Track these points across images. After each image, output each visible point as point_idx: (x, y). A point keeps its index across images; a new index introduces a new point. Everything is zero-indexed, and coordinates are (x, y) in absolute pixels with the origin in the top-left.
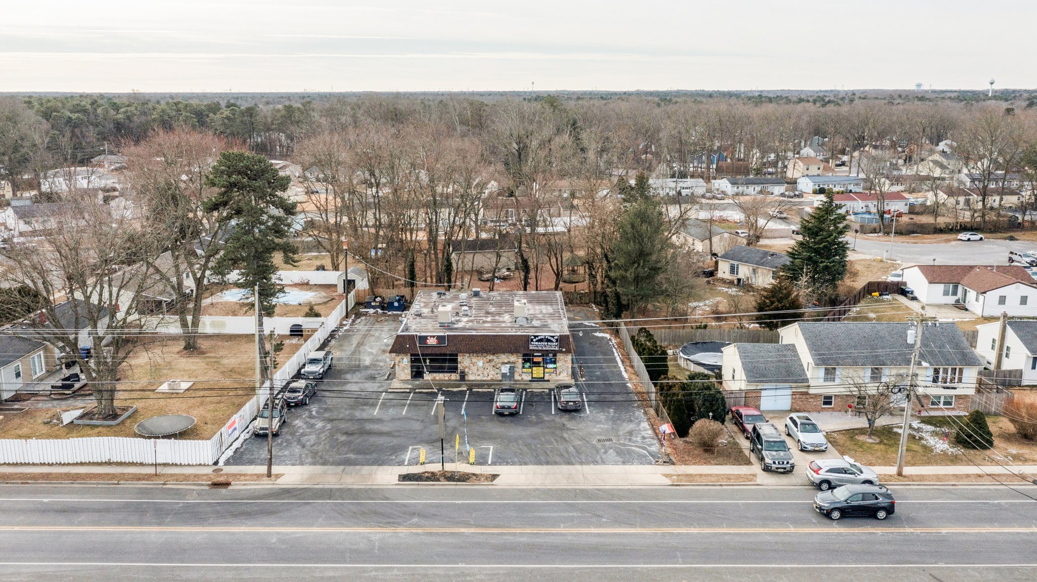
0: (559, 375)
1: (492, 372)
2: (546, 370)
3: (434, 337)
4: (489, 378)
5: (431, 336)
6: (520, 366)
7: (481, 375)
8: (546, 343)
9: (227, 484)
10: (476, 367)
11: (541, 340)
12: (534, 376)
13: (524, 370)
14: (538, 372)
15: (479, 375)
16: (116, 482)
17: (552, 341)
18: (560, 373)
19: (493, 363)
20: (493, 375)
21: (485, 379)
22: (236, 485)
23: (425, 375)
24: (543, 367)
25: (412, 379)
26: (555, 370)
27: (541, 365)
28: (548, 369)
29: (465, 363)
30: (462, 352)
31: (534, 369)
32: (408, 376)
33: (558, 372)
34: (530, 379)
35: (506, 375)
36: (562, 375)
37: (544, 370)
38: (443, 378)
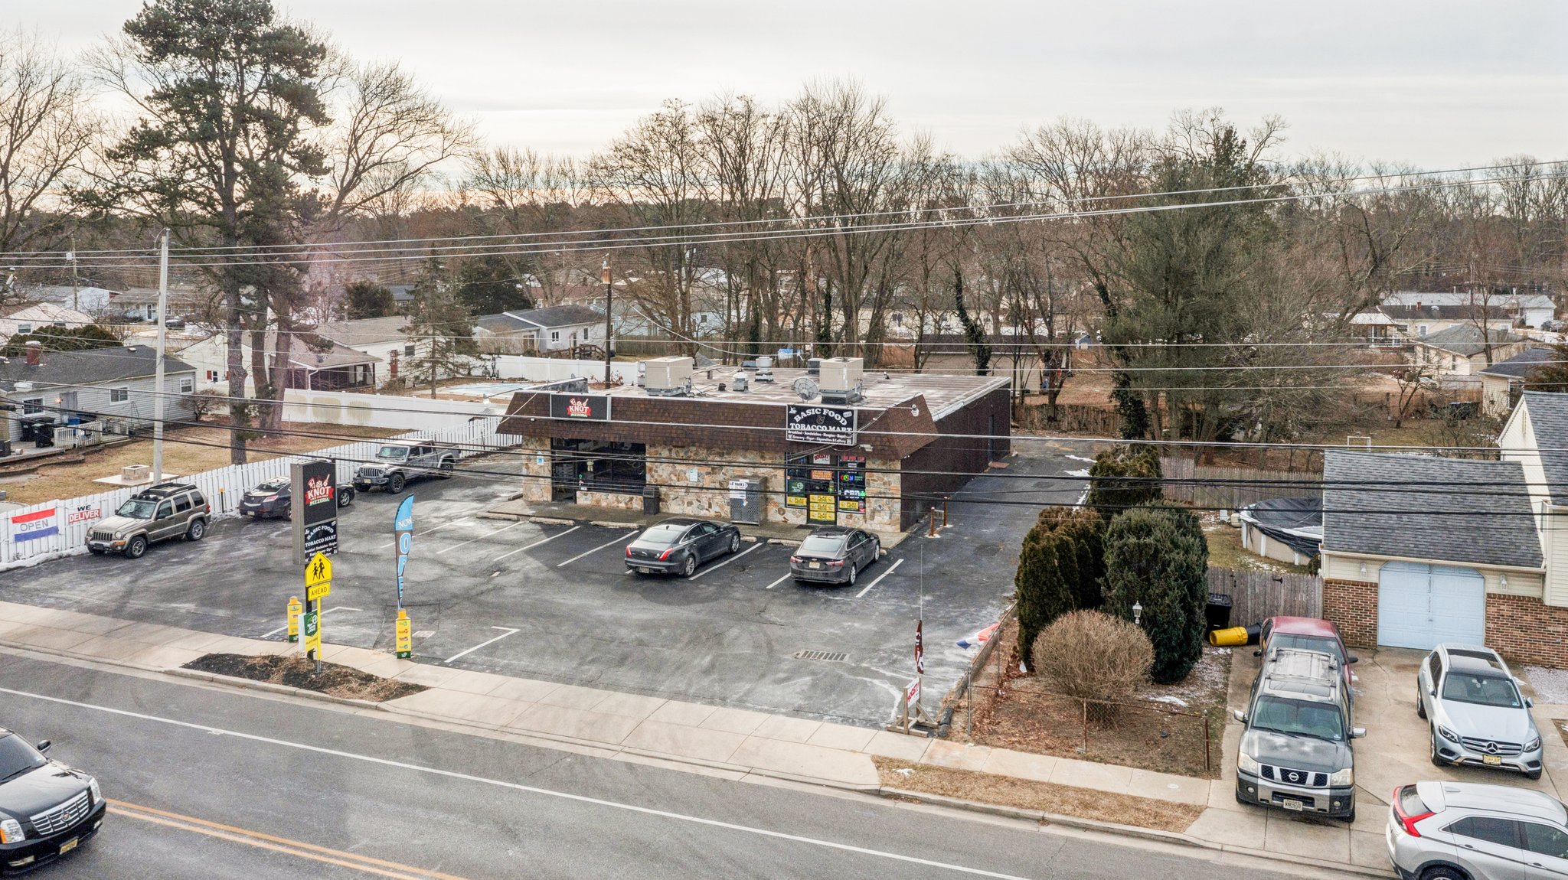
0: (872, 518)
1: (718, 499)
2: (843, 504)
3: (581, 399)
4: (712, 513)
5: (577, 398)
6: (781, 490)
7: (696, 503)
8: (824, 428)
10: (683, 484)
11: (812, 421)
12: (814, 516)
13: (792, 500)
14: (822, 506)
15: (690, 504)
17: (837, 424)
18: (874, 511)
19: (720, 477)
20: (722, 507)
21: (703, 513)
23: (578, 493)
24: (835, 494)
25: (553, 499)
26: (862, 504)
27: (831, 490)
28: (846, 502)
29: (660, 472)
30: (653, 445)
31: (814, 498)
32: (545, 494)
33: (868, 510)
34: (804, 523)
35: (741, 506)
36: (877, 518)
37: (836, 504)
38: (615, 504)
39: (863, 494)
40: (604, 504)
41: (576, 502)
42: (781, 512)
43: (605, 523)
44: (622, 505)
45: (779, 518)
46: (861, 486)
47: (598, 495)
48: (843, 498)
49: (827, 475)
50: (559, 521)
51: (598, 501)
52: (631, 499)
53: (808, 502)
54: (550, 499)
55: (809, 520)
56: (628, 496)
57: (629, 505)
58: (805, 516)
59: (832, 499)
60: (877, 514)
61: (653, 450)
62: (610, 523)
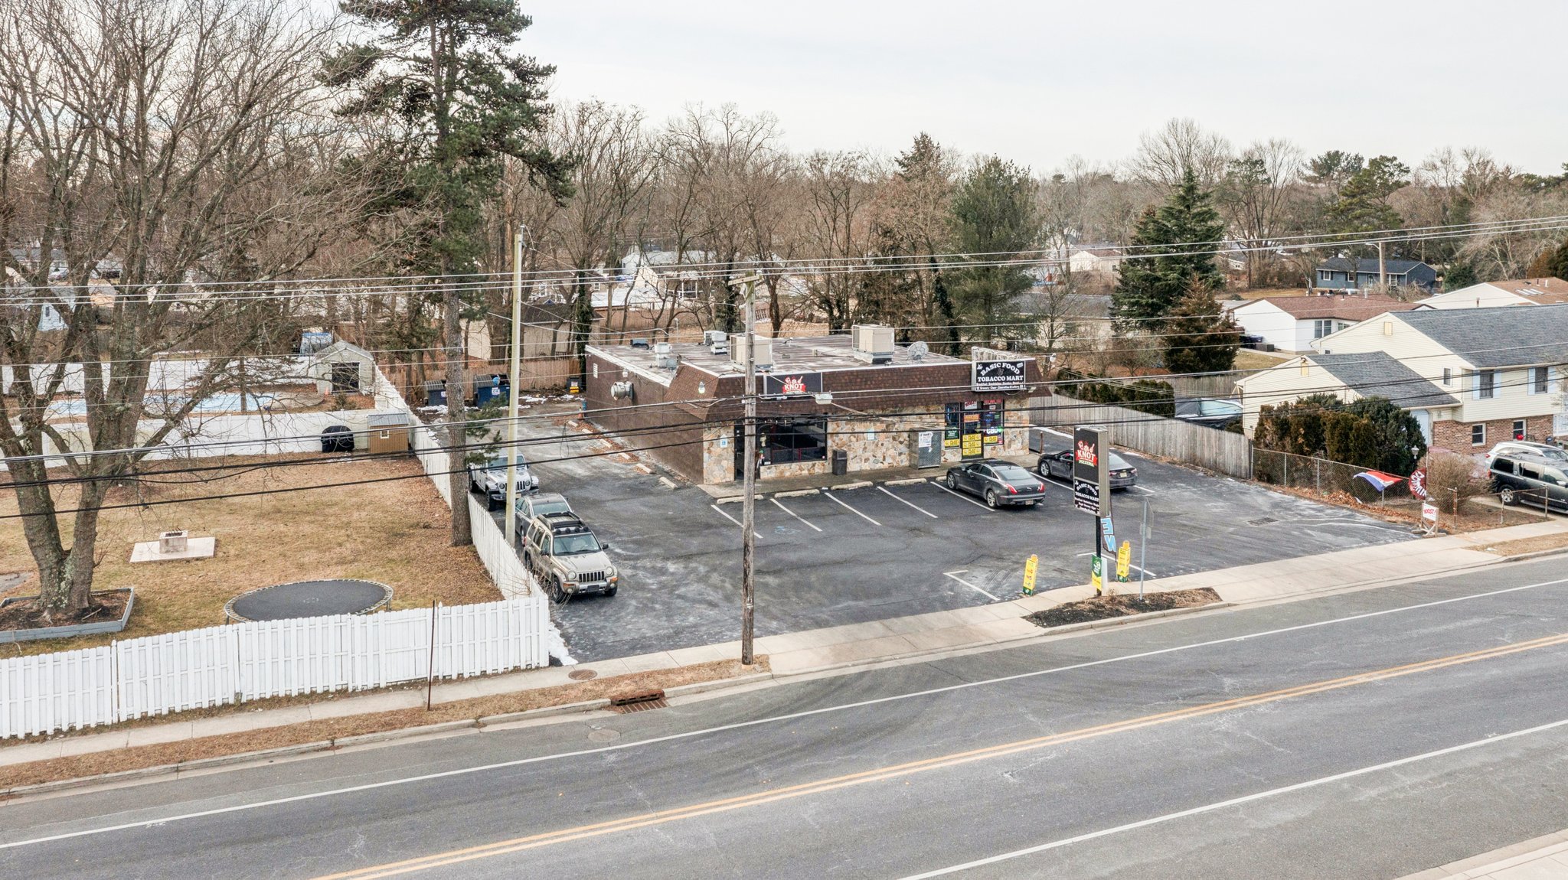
0: (1009, 446)
1: (892, 452)
2: (987, 439)
3: (797, 377)
4: (886, 465)
5: (792, 377)
6: (942, 434)
7: (872, 459)
8: (1003, 378)
9: (655, 698)
10: (861, 443)
11: (994, 373)
13: (948, 443)
14: (972, 444)
15: (867, 460)
16: (326, 743)
17: (1013, 374)
18: (1010, 441)
19: (893, 432)
20: (893, 458)
21: (879, 466)
22: (677, 695)
24: (981, 432)
26: (1000, 437)
27: (978, 429)
29: (840, 436)
31: (966, 437)
32: (728, 475)
34: (960, 459)
35: (928, 453)
36: (1013, 446)
37: (982, 440)
38: (798, 472)
39: (1002, 430)
40: (787, 474)
42: (943, 454)
44: (805, 472)
46: (999, 422)
47: (782, 467)
48: (987, 435)
49: (976, 418)
51: (782, 473)
52: (814, 465)
53: (962, 442)
54: (732, 478)
55: (963, 457)
56: (810, 463)
57: (812, 471)
58: (960, 454)
59: (979, 436)
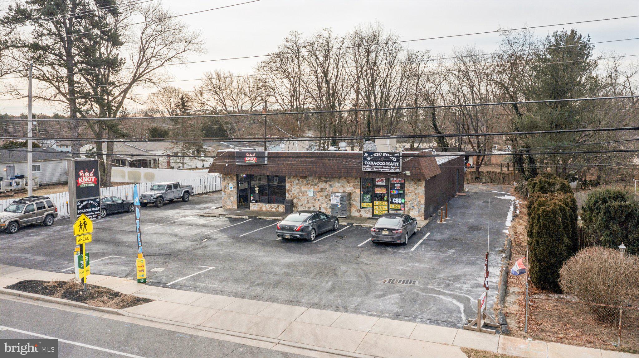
2: (392, 206)
3: (252, 153)
5: (249, 153)
6: (358, 199)
7: (312, 208)
8: (383, 163)
10: (305, 197)
11: (377, 159)
12: (376, 213)
13: (364, 205)
14: (380, 208)
15: (309, 208)
17: (392, 161)
18: (409, 210)
19: (325, 193)
23: (251, 204)
24: (388, 201)
25: (238, 208)
26: (402, 206)
27: (385, 198)
28: (394, 205)
29: (293, 192)
30: (290, 178)
31: (376, 203)
32: (234, 205)
33: (406, 209)
34: (371, 216)
35: (337, 208)
36: (411, 213)
37: (388, 206)
38: (270, 209)
39: (403, 201)
40: (264, 209)
41: (249, 209)
42: (358, 211)
43: (265, 218)
44: (274, 210)
45: (357, 214)
46: (402, 196)
47: (261, 205)
48: (392, 203)
49: (382, 191)
50: (241, 217)
51: (261, 208)
52: (278, 207)
53: (373, 205)
54: (236, 207)
55: (373, 215)
56: (276, 205)
57: (277, 210)
58: (371, 213)
59: (386, 203)
60: (411, 211)
61: (289, 180)
62: (267, 217)
